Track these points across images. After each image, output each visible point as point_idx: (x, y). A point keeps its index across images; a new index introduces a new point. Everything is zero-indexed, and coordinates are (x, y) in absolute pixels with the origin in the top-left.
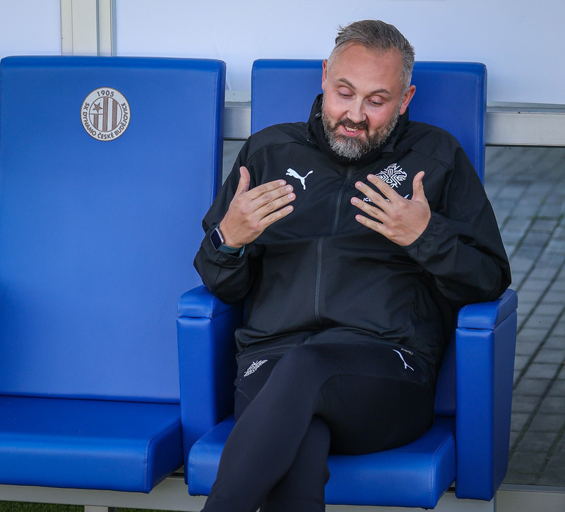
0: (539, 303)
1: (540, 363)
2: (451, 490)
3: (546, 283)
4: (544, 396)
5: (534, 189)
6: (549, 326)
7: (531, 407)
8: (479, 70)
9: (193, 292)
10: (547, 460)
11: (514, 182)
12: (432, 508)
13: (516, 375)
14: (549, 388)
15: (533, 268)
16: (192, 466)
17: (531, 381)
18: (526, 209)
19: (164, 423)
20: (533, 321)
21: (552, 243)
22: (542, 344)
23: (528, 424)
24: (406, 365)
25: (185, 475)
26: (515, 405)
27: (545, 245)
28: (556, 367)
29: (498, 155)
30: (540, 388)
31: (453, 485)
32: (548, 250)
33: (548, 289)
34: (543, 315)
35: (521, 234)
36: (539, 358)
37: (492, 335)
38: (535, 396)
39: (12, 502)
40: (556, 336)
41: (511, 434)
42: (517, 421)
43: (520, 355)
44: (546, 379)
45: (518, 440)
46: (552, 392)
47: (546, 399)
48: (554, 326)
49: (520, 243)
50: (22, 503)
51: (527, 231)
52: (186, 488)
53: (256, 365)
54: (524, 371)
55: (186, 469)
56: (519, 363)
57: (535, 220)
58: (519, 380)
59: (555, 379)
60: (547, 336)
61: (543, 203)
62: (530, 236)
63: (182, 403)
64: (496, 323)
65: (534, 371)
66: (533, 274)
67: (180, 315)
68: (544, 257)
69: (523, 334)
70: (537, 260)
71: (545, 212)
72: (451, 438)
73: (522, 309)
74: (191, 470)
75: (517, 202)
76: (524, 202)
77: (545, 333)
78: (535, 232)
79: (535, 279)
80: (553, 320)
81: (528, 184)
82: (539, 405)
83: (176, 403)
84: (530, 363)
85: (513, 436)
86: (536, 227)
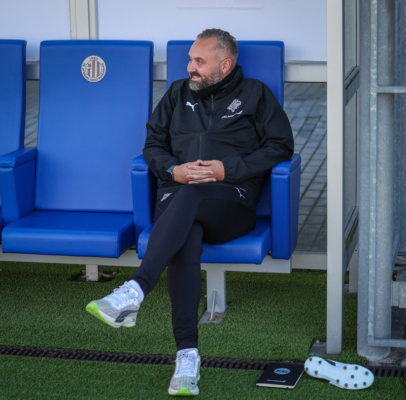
0: (310, 160)
1: (311, 190)
2: (269, 254)
3: (314, 150)
4: (314, 206)
5: (306, 103)
6: (315, 171)
7: (307, 212)
8: (280, 44)
9: (139, 157)
10: (316, 239)
11: (296, 100)
12: (260, 264)
13: (300, 196)
14: (316, 202)
15: (307, 142)
16: (140, 244)
17: (307, 199)
18: (303, 113)
19: (125, 223)
20: (307, 169)
21: (317, 130)
22: (312, 180)
23: (306, 221)
24: (241, 195)
25: (136, 249)
26: (300, 211)
27: (313, 131)
28: (319, 192)
29: (288, 86)
30: (312, 202)
31: (270, 252)
32: (314, 133)
33: (314, 153)
34: (313, 166)
35: (301, 126)
36: (311, 188)
37: (289, 177)
38: (309, 206)
39: (49, 263)
40: (319, 176)
41: (299, 225)
42: (301, 219)
43: (302, 186)
44: (315, 198)
45: (301, 229)
46: (318, 204)
47: (315, 208)
48: (318, 171)
49: (300, 131)
50: (54, 264)
51: (304, 124)
52: (137, 255)
53: (166, 196)
54: (304, 194)
55: (137, 246)
56: (302, 190)
57: (307, 118)
58: (301, 198)
59: (319, 198)
60: (315, 177)
61: (311, 110)
62: (305, 126)
63: (134, 213)
64: (291, 171)
65: (309, 194)
66: (307, 145)
67: (133, 169)
68: (313, 137)
69: (303, 175)
70: (309, 138)
71: (312, 114)
72: (269, 229)
73: (303, 163)
74: (139, 246)
75: (298, 109)
76: (302, 109)
77: (313, 175)
78: (307, 124)
79: (308, 148)
80: (317, 168)
81: (303, 100)
82: (311, 211)
83: (131, 213)
84: (306, 190)
85: (299, 226)
86: (308, 122)
